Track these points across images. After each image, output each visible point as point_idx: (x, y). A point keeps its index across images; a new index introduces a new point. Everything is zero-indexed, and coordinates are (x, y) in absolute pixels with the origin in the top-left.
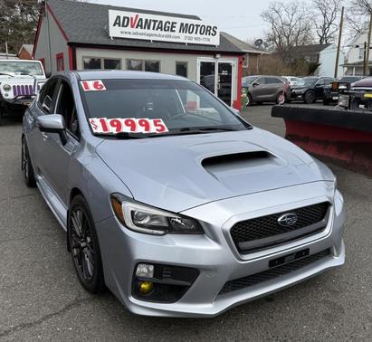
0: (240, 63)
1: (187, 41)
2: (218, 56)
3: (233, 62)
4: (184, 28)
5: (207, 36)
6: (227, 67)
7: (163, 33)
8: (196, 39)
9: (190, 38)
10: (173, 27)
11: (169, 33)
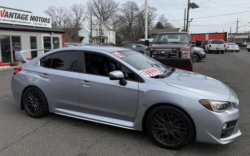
0: (63, 37)
1: (35, 25)
2: (52, 33)
3: (60, 36)
4: (33, 18)
5: (45, 23)
6: (57, 39)
7: (21, 20)
8: (40, 24)
9: (36, 24)
10: (26, 17)
11: (25, 21)
